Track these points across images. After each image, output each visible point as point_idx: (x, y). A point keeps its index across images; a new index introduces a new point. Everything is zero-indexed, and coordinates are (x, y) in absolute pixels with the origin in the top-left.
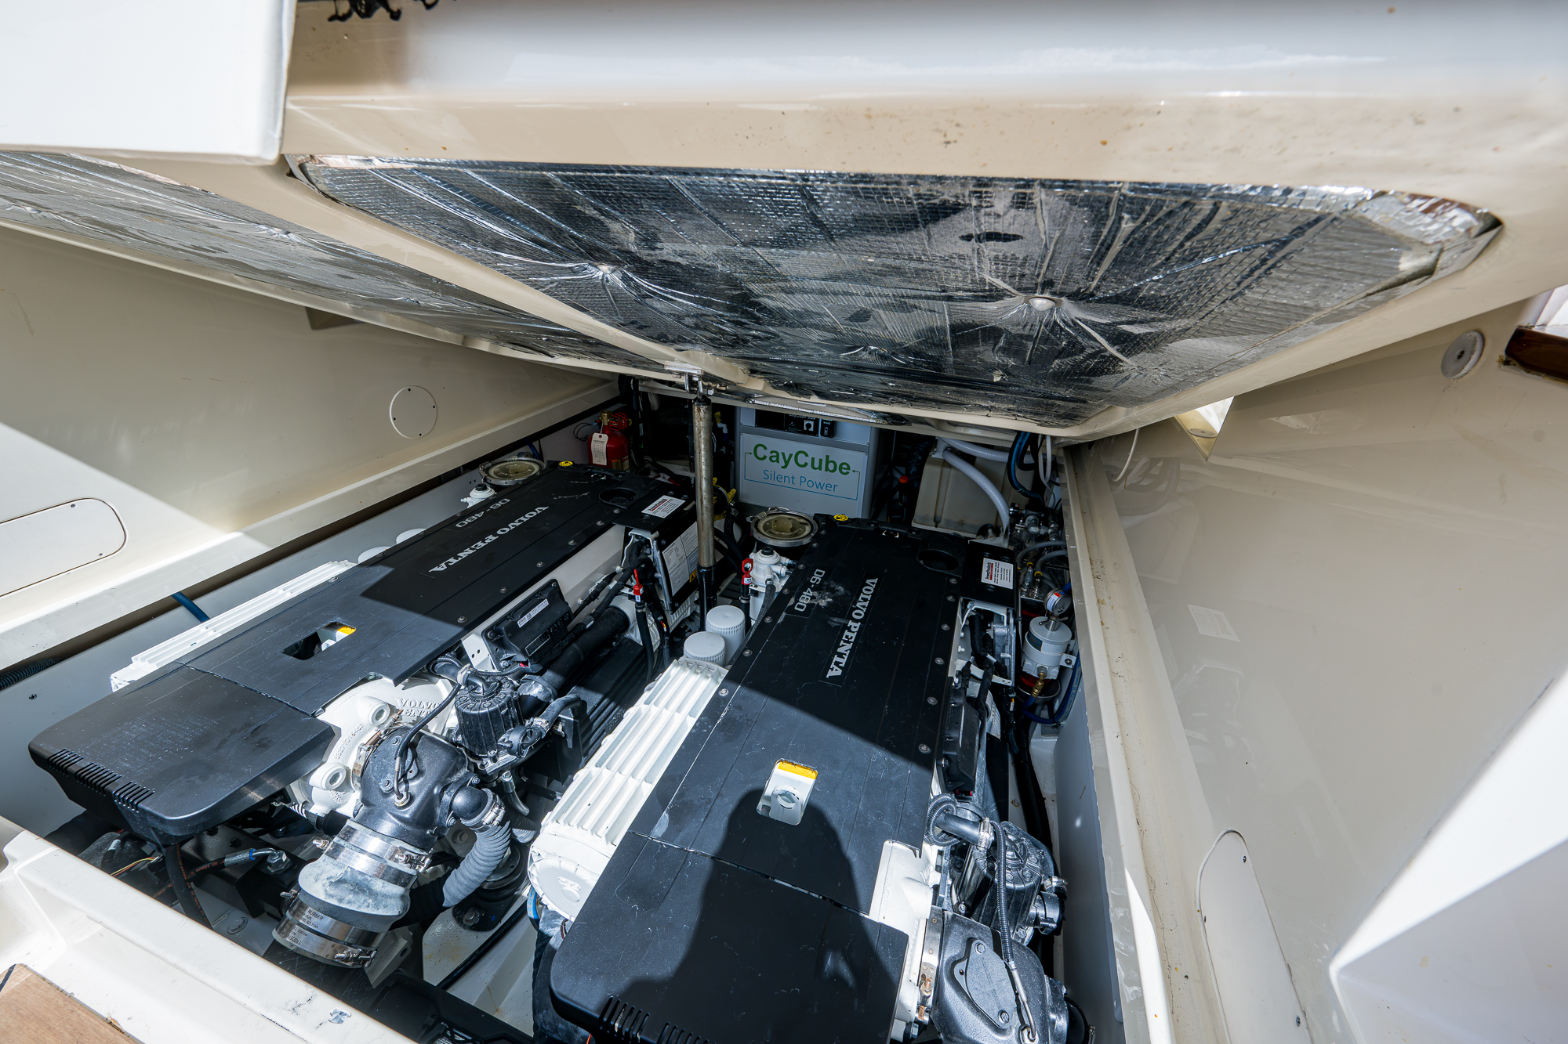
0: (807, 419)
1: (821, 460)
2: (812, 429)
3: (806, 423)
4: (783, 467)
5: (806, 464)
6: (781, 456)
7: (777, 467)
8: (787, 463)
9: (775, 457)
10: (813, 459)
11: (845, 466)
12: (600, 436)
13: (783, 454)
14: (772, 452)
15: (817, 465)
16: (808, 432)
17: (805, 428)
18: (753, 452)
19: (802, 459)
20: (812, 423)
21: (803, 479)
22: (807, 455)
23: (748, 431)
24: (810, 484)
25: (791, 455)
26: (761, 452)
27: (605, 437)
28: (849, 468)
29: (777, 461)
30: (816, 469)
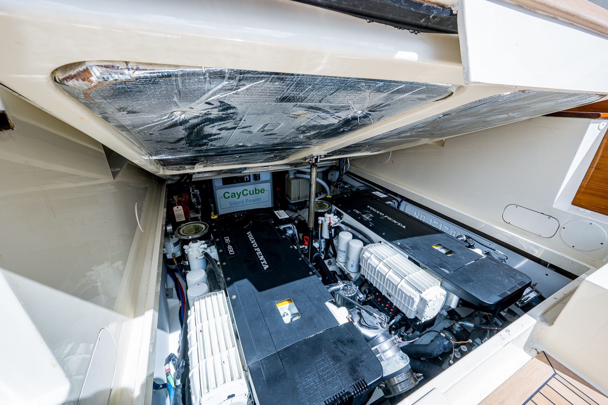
0: (245, 176)
1: (253, 191)
2: (248, 180)
3: (245, 178)
4: (237, 198)
5: (247, 194)
6: (236, 194)
7: (235, 199)
8: (239, 196)
9: (234, 195)
10: (250, 191)
11: (263, 190)
12: (178, 208)
13: (237, 193)
14: (232, 194)
15: (252, 193)
16: (247, 181)
17: (245, 180)
18: (223, 197)
19: (245, 193)
20: (248, 177)
21: (247, 200)
22: (247, 190)
23: (220, 188)
24: (250, 201)
25: (240, 192)
26: (227, 195)
28: (264, 190)
29: (235, 197)
30: (252, 194)
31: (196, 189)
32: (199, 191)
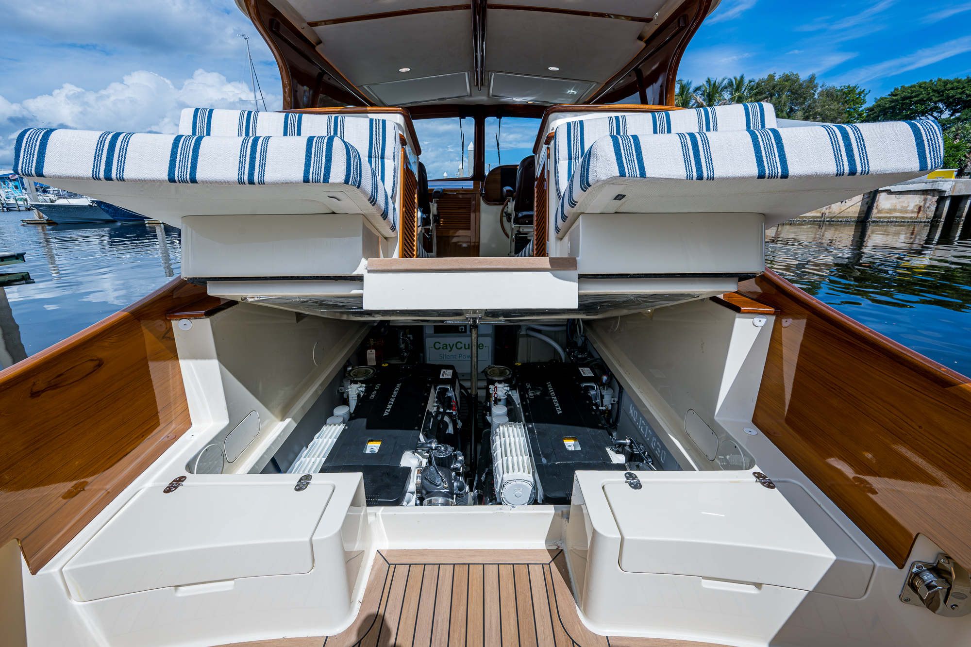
0: (461, 326)
1: (469, 344)
2: (463, 330)
3: (460, 328)
4: (449, 351)
5: (461, 348)
6: (448, 346)
7: (446, 352)
8: (451, 348)
9: (445, 346)
10: (465, 344)
11: (481, 345)
12: (371, 351)
13: (449, 345)
14: (443, 345)
15: (467, 347)
16: (462, 332)
17: (460, 330)
18: (433, 347)
19: (459, 345)
20: (463, 327)
21: (460, 355)
22: (461, 343)
23: (431, 336)
24: (464, 357)
25: (453, 345)
26: (437, 346)
27: (374, 351)
28: (483, 346)
29: (447, 349)
30: (466, 349)
31: (410, 334)
32: (413, 337)
